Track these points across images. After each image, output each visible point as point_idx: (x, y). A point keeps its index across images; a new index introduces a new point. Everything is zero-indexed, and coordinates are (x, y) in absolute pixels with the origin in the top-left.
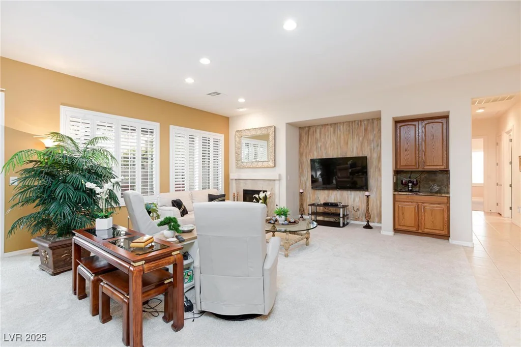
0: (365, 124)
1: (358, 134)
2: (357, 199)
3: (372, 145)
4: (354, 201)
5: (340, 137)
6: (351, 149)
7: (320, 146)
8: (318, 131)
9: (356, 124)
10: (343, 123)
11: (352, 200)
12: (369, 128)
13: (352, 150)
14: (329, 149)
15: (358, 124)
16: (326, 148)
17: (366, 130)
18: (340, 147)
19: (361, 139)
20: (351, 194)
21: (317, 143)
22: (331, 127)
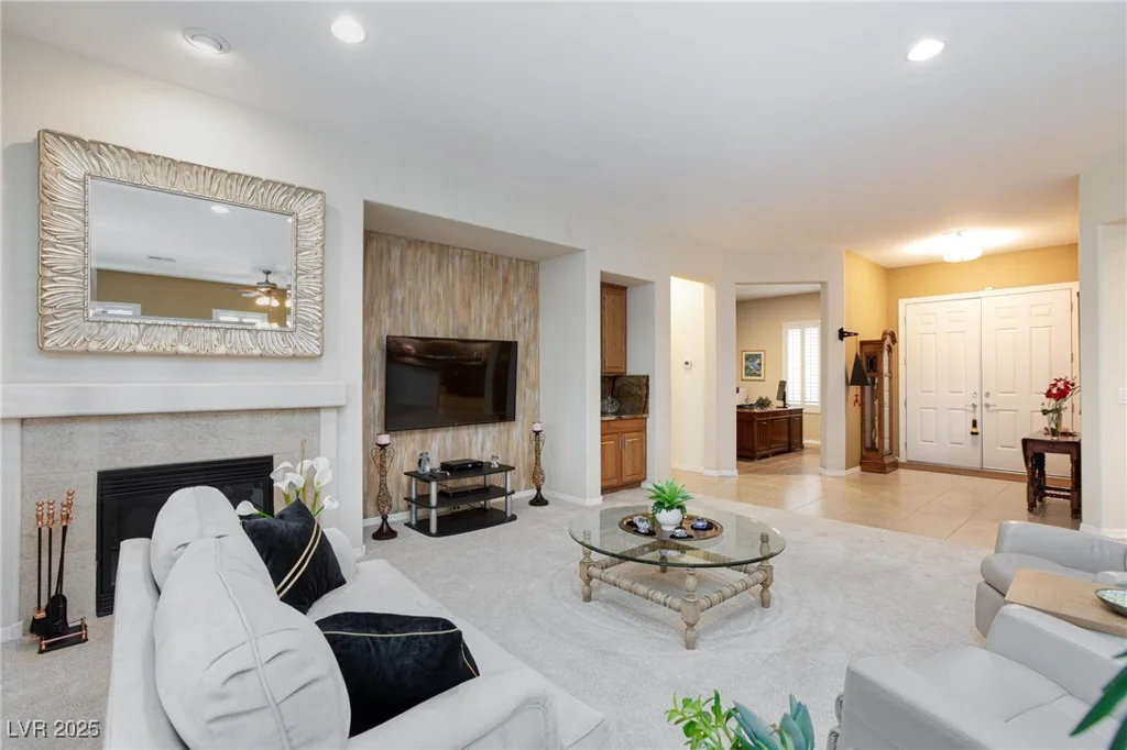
0: (503, 266)
1: (491, 287)
2: (489, 444)
3: (516, 318)
4: (483, 448)
5: (453, 285)
6: (477, 321)
7: (400, 298)
8: (396, 253)
9: (487, 262)
10: (462, 249)
11: (479, 448)
12: (512, 278)
13: (479, 323)
14: (427, 312)
15: (491, 263)
16: (417, 308)
17: (506, 280)
18: (454, 312)
19: (496, 299)
20: (476, 434)
21: (390, 288)
22: (432, 252)
